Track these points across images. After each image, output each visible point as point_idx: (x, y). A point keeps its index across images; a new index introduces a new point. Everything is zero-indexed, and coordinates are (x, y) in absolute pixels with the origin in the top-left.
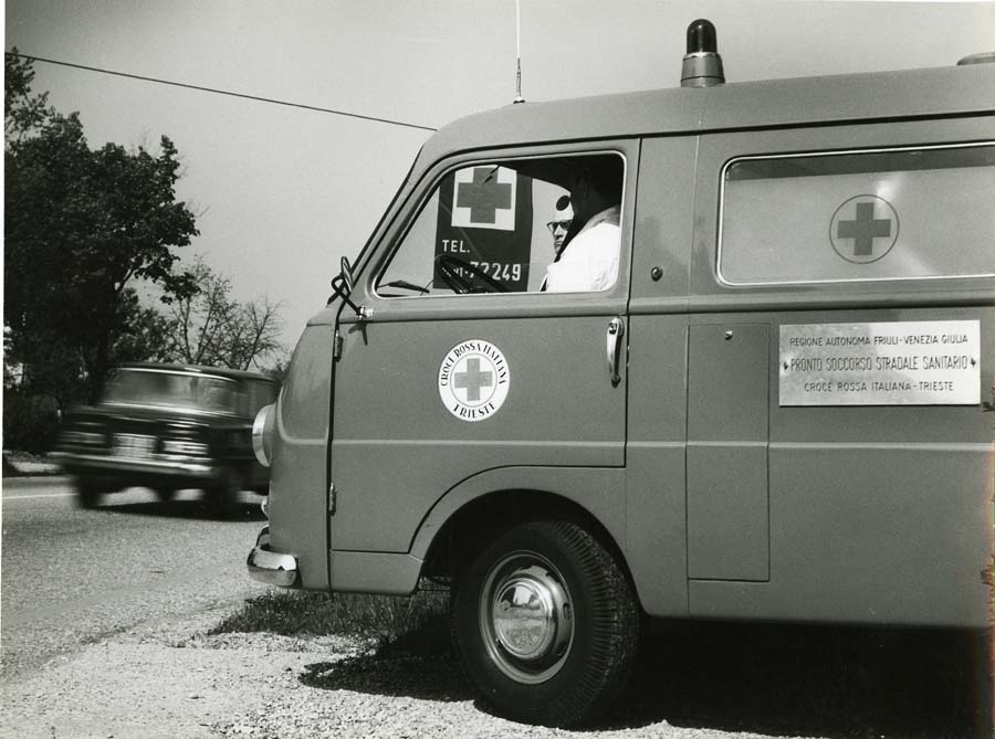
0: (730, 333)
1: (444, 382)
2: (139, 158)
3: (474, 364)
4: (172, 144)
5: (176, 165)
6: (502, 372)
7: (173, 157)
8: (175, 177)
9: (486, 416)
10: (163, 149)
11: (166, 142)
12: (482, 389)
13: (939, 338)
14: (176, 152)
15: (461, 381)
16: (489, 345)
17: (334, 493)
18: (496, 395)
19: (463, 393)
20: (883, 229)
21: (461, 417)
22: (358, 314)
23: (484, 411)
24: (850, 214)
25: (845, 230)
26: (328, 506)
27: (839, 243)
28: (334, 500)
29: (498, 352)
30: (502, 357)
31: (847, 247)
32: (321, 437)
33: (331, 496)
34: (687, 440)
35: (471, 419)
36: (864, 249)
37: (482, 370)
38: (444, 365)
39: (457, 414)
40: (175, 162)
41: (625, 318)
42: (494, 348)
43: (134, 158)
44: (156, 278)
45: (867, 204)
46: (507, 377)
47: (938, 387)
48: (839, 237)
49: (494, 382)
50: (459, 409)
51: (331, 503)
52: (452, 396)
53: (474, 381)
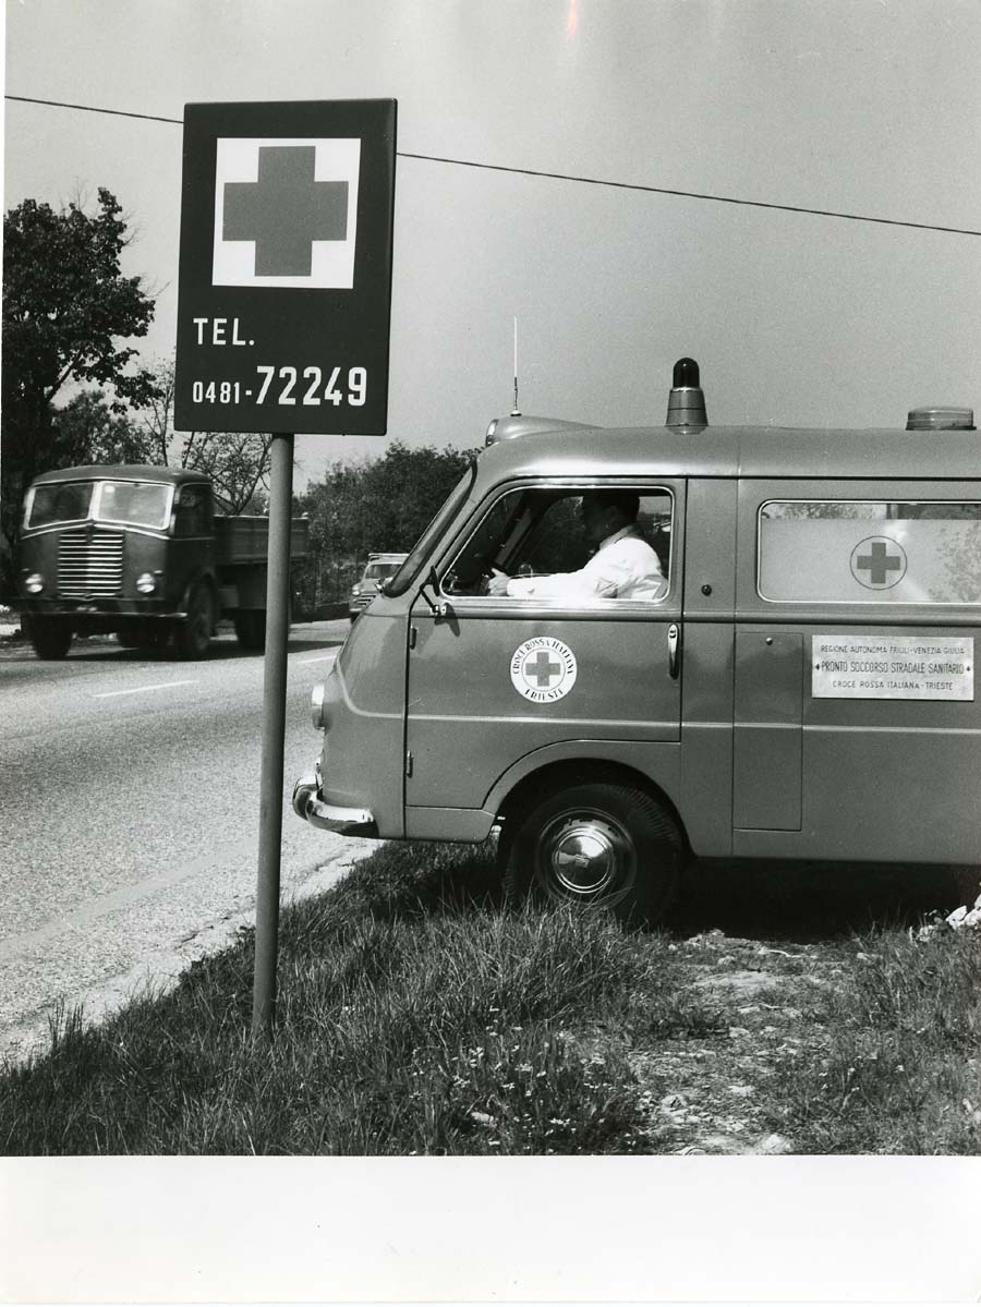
0: (769, 640)
1: (516, 670)
2: (71, 219)
3: (543, 657)
4: (113, 198)
5: (121, 227)
6: (570, 664)
7: (117, 217)
8: (121, 244)
9: (555, 699)
10: (102, 205)
11: (105, 197)
12: (551, 677)
13: (941, 650)
14: (120, 209)
15: (531, 670)
16: (558, 641)
17: (411, 759)
18: (564, 683)
19: (534, 679)
20: (894, 564)
21: (532, 699)
22: (434, 611)
23: (553, 694)
24: (866, 550)
25: (863, 563)
26: (405, 771)
27: (858, 573)
28: (411, 764)
29: (565, 647)
30: (569, 652)
31: (866, 576)
32: (400, 712)
33: (408, 762)
34: (734, 722)
35: (541, 701)
36: (878, 578)
37: (551, 661)
38: (516, 656)
39: (528, 696)
40: (120, 223)
41: (679, 625)
42: (562, 644)
43: (63, 220)
44: (104, 380)
45: (879, 544)
46: (574, 668)
47: (940, 686)
48: (859, 567)
49: (562, 671)
50: (530, 693)
51: (408, 767)
52: (523, 682)
53: (544, 670)
